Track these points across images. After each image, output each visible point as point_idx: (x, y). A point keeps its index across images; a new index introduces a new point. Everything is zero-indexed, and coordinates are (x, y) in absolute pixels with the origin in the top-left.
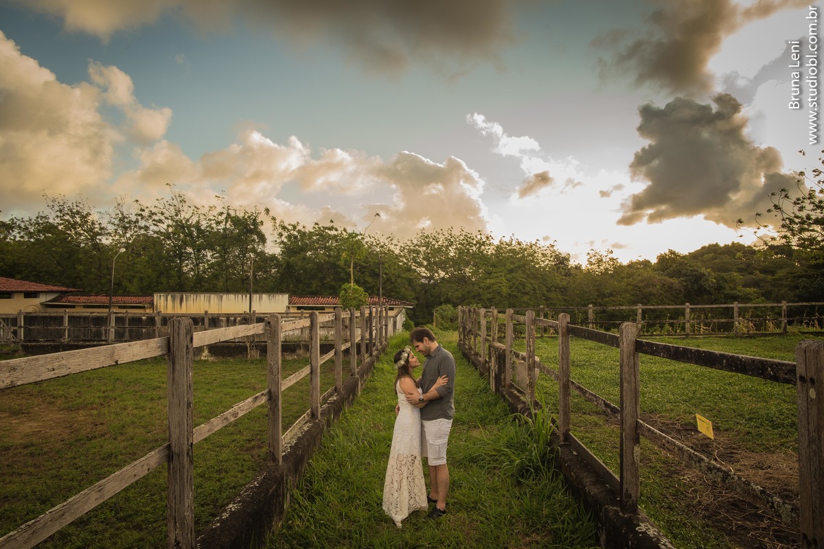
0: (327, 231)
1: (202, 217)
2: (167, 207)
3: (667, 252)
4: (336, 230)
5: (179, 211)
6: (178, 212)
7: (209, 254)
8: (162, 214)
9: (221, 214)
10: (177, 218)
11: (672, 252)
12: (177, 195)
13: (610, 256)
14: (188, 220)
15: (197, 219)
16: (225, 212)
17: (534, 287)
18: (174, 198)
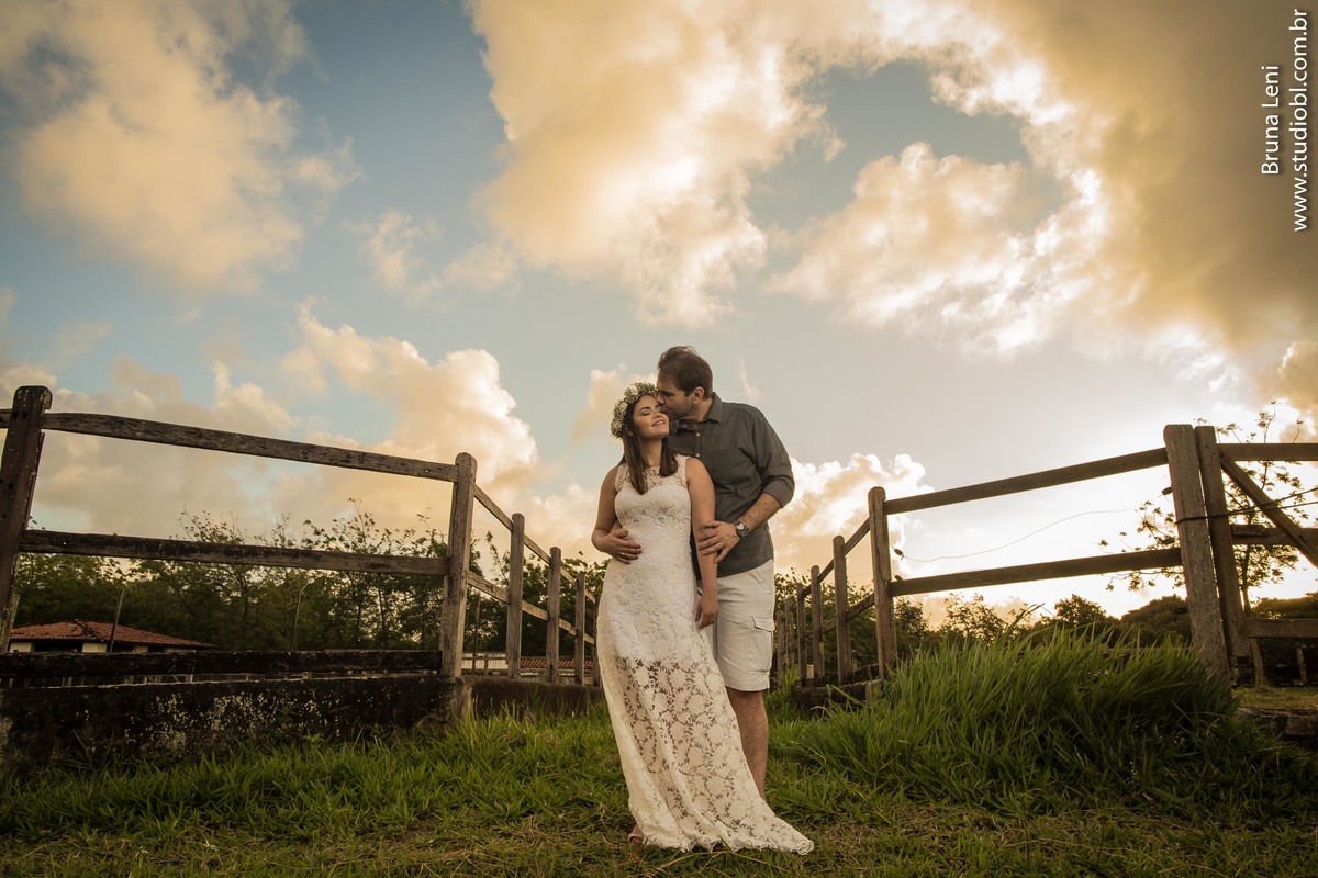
0: (571, 565)
1: (394, 545)
2: (348, 530)
3: (1070, 599)
4: (585, 565)
5: (364, 537)
6: (362, 538)
7: (401, 596)
8: (341, 539)
9: (422, 541)
10: (360, 546)
11: (1077, 599)
12: (363, 514)
13: (979, 604)
14: (375, 549)
15: (387, 548)
16: (428, 537)
17: (868, 649)
18: (358, 517)
